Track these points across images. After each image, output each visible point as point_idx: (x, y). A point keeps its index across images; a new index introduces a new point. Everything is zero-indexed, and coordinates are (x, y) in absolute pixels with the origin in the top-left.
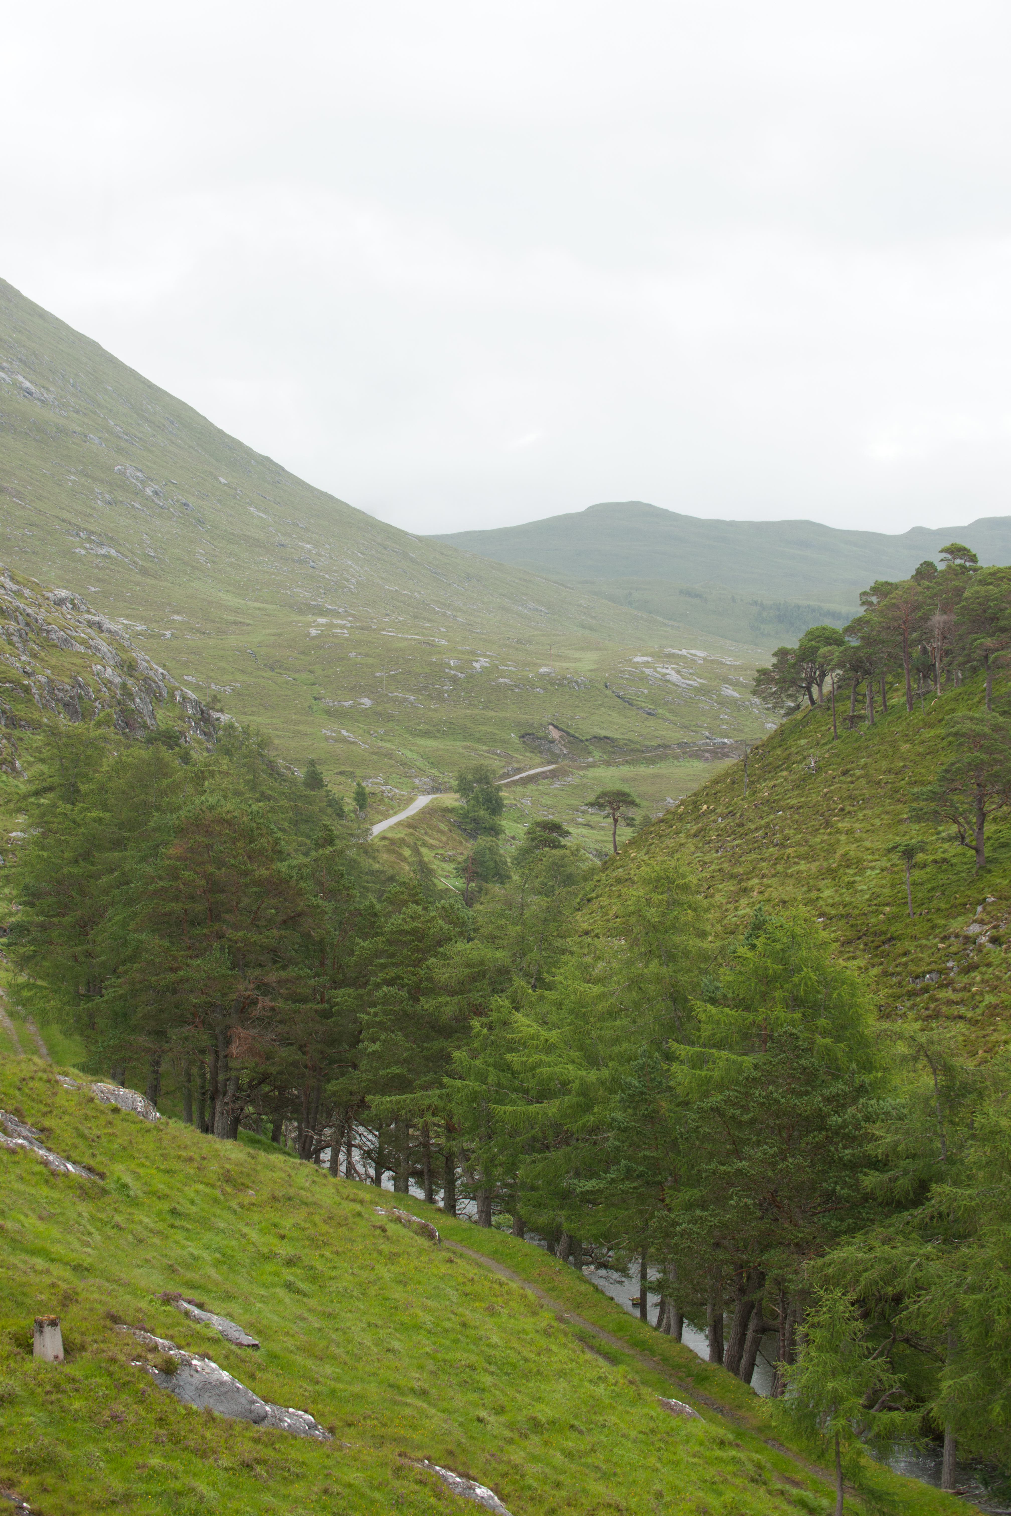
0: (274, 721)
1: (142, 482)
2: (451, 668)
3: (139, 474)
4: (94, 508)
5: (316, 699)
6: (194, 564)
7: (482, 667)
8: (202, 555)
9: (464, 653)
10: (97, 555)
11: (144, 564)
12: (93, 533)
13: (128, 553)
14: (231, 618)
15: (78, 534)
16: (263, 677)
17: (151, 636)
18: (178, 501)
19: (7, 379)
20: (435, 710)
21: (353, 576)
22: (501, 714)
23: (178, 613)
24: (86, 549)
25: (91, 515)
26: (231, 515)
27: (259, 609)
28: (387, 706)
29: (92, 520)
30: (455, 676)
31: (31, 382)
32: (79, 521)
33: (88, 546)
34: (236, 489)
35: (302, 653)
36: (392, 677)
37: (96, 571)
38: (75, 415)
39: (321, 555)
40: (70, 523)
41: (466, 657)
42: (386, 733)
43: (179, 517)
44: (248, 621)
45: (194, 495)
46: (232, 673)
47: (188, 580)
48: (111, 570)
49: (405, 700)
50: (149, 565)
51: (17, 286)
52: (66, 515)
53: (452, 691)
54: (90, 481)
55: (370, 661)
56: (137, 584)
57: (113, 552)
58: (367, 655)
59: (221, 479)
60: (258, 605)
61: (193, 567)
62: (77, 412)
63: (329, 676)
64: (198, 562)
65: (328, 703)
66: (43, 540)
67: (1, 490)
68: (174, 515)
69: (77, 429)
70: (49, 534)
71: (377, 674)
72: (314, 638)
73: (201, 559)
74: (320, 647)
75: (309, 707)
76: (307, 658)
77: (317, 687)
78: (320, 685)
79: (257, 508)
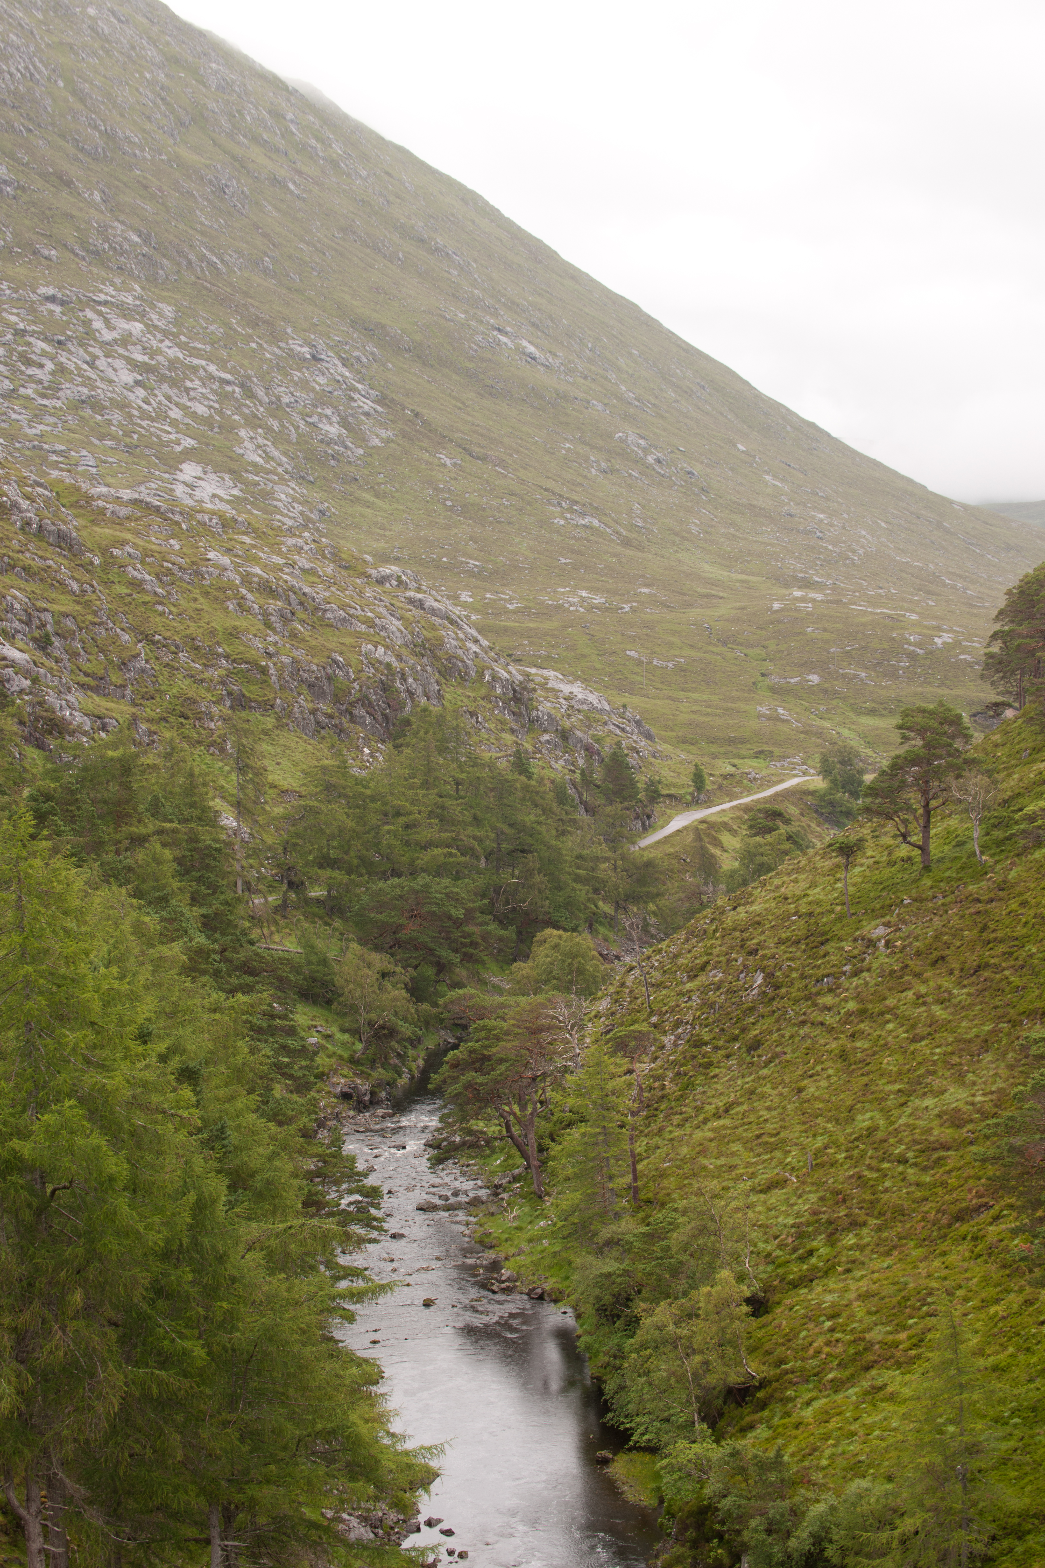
0: (712, 697)
1: (645, 450)
2: (910, 644)
3: (641, 442)
4: (585, 477)
5: (763, 675)
6: (685, 534)
7: (944, 643)
8: (696, 525)
9: (928, 628)
10: (577, 525)
11: (629, 535)
12: (577, 502)
13: (611, 523)
14: (705, 591)
15: (559, 504)
16: (713, 653)
17: (607, 609)
18: (682, 469)
19: (510, 344)
20: (886, 688)
21: (862, 547)
23: (647, 585)
24: (566, 519)
25: (580, 484)
26: (741, 484)
27: (742, 581)
28: (836, 683)
29: (579, 489)
30: (914, 651)
31: (536, 347)
32: (564, 491)
33: (568, 516)
34: (754, 457)
35: (760, 628)
36: (846, 653)
37: (572, 542)
38: (582, 381)
39: (831, 525)
40: (552, 492)
41: (929, 632)
42: (828, 711)
43: (681, 486)
44: (721, 594)
45: (702, 463)
46: (681, 648)
47: (676, 551)
48: (588, 541)
49: (856, 677)
50: (635, 535)
51: (554, 247)
52: (551, 484)
53: (908, 668)
54: (587, 448)
55: (827, 636)
56: (615, 555)
57: (596, 523)
58: (825, 630)
59: (741, 447)
60: (743, 577)
61: (682, 537)
62: (585, 378)
63: (781, 652)
64: (690, 532)
65: (775, 679)
66: (521, 510)
67: (484, 459)
68: (675, 484)
69: (581, 395)
70: (529, 503)
71: (832, 650)
72: (776, 611)
73: (695, 530)
74: (779, 622)
75: (754, 683)
76: (764, 632)
77: (767, 663)
78: (771, 661)
79: (775, 477)
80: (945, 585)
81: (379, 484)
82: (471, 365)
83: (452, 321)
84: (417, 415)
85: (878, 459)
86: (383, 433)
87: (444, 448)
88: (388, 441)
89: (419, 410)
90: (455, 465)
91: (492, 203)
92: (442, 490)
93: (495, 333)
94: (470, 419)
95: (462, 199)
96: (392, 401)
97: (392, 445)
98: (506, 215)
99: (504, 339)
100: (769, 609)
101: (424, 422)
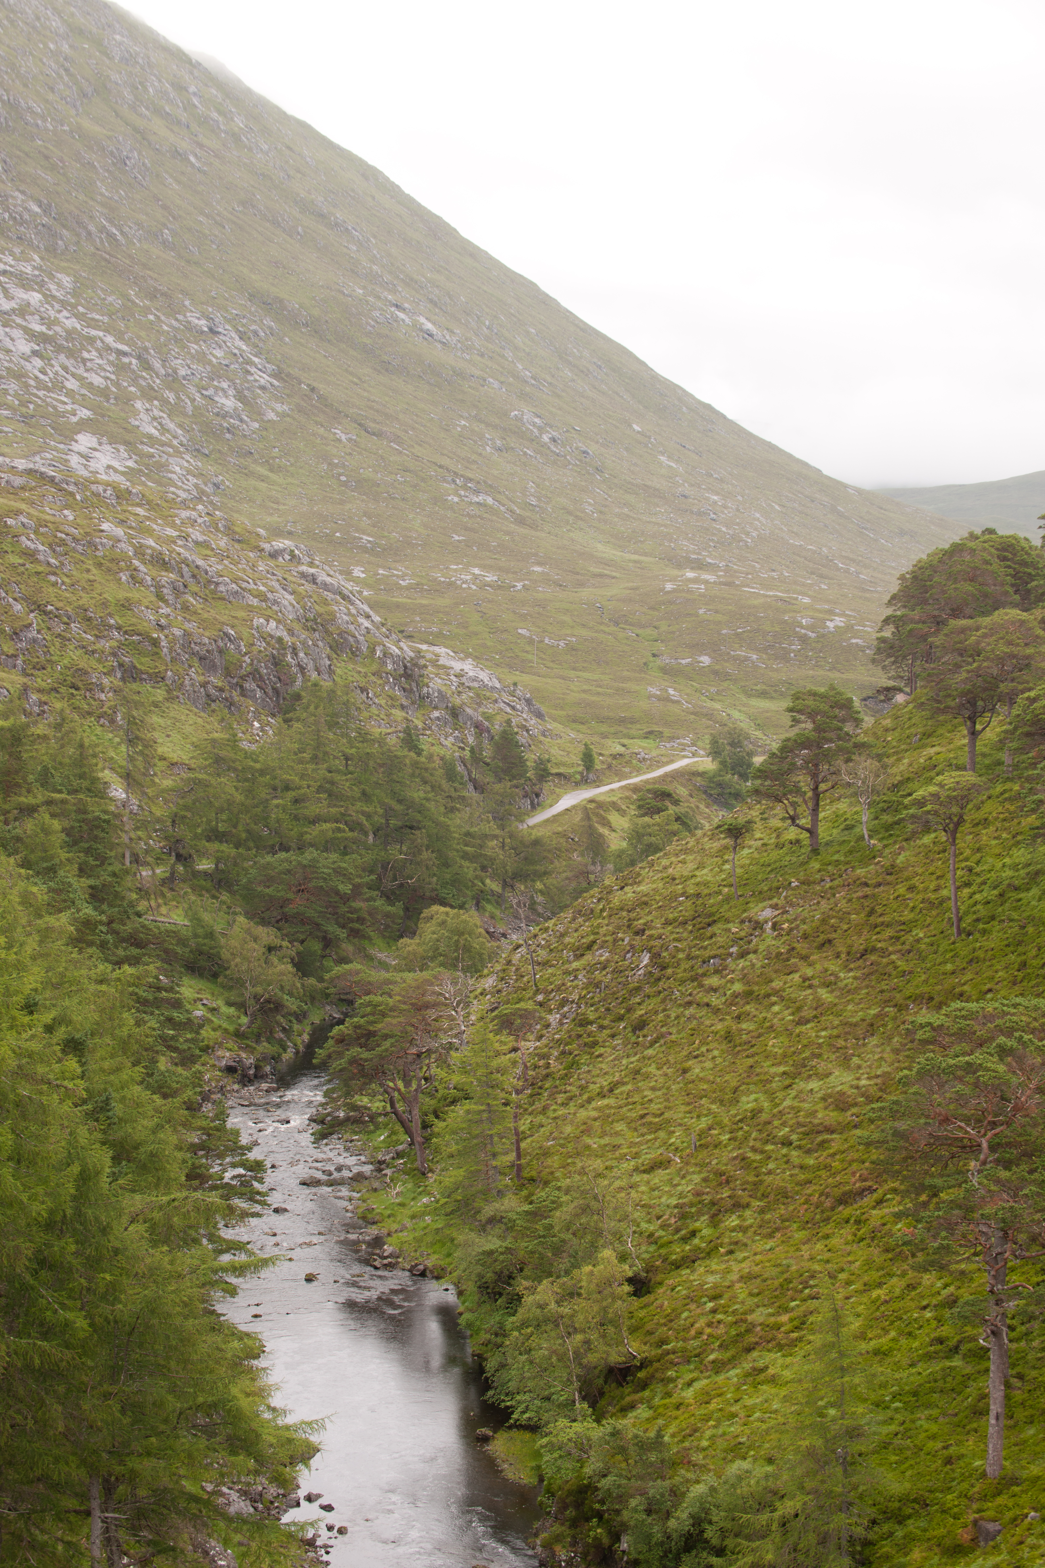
0: (603, 677)
1: (540, 429)
2: (802, 627)
3: (537, 420)
4: (480, 454)
5: (654, 655)
6: (579, 514)
7: (836, 627)
8: (590, 504)
9: (820, 611)
10: (471, 503)
11: (523, 513)
12: (471, 480)
13: (506, 501)
14: (597, 571)
15: (454, 481)
16: (604, 632)
17: (500, 587)
18: (577, 448)
19: (407, 320)
20: (777, 670)
21: (756, 529)
22: (844, 676)
23: (540, 564)
24: (460, 496)
25: (475, 462)
26: (635, 464)
27: (635, 562)
28: (727, 664)
29: (474, 467)
30: (805, 635)
31: (434, 323)
32: (459, 468)
33: (463, 493)
34: (650, 437)
35: (652, 608)
36: (737, 635)
37: (466, 519)
38: (479, 358)
39: (725, 507)
40: (447, 469)
41: (821, 616)
42: (718, 693)
43: (576, 465)
44: (614, 574)
45: (597, 442)
47: (569, 531)
48: (482, 519)
49: (747, 659)
50: (528, 514)
51: (453, 225)
52: (445, 461)
53: (799, 651)
54: (483, 426)
55: (719, 617)
56: (508, 533)
57: (490, 501)
58: (717, 612)
59: (636, 428)
60: (635, 557)
61: (576, 516)
62: (482, 355)
63: (673, 633)
64: (583, 512)
65: (666, 660)
66: (415, 486)
67: (379, 434)
68: (570, 463)
69: (478, 373)
70: (423, 480)
71: (724, 632)
72: (668, 592)
73: (589, 509)
74: (672, 603)
75: (645, 664)
76: (656, 613)
77: (659, 643)
78: (662, 641)
79: (670, 457)
80: (839, 569)
81: (274, 458)
82: (368, 341)
83: (350, 296)
84: (313, 390)
85: (773, 442)
86: (279, 407)
87: (340, 423)
88: (283, 415)
89: (315, 384)
90: (350, 440)
91: (392, 179)
92: (336, 466)
93: (393, 309)
94: (366, 394)
95: (364, 175)
96: (289, 375)
97: (288, 419)
98: (407, 191)
99: (401, 315)
100: (662, 590)
101: (320, 397)
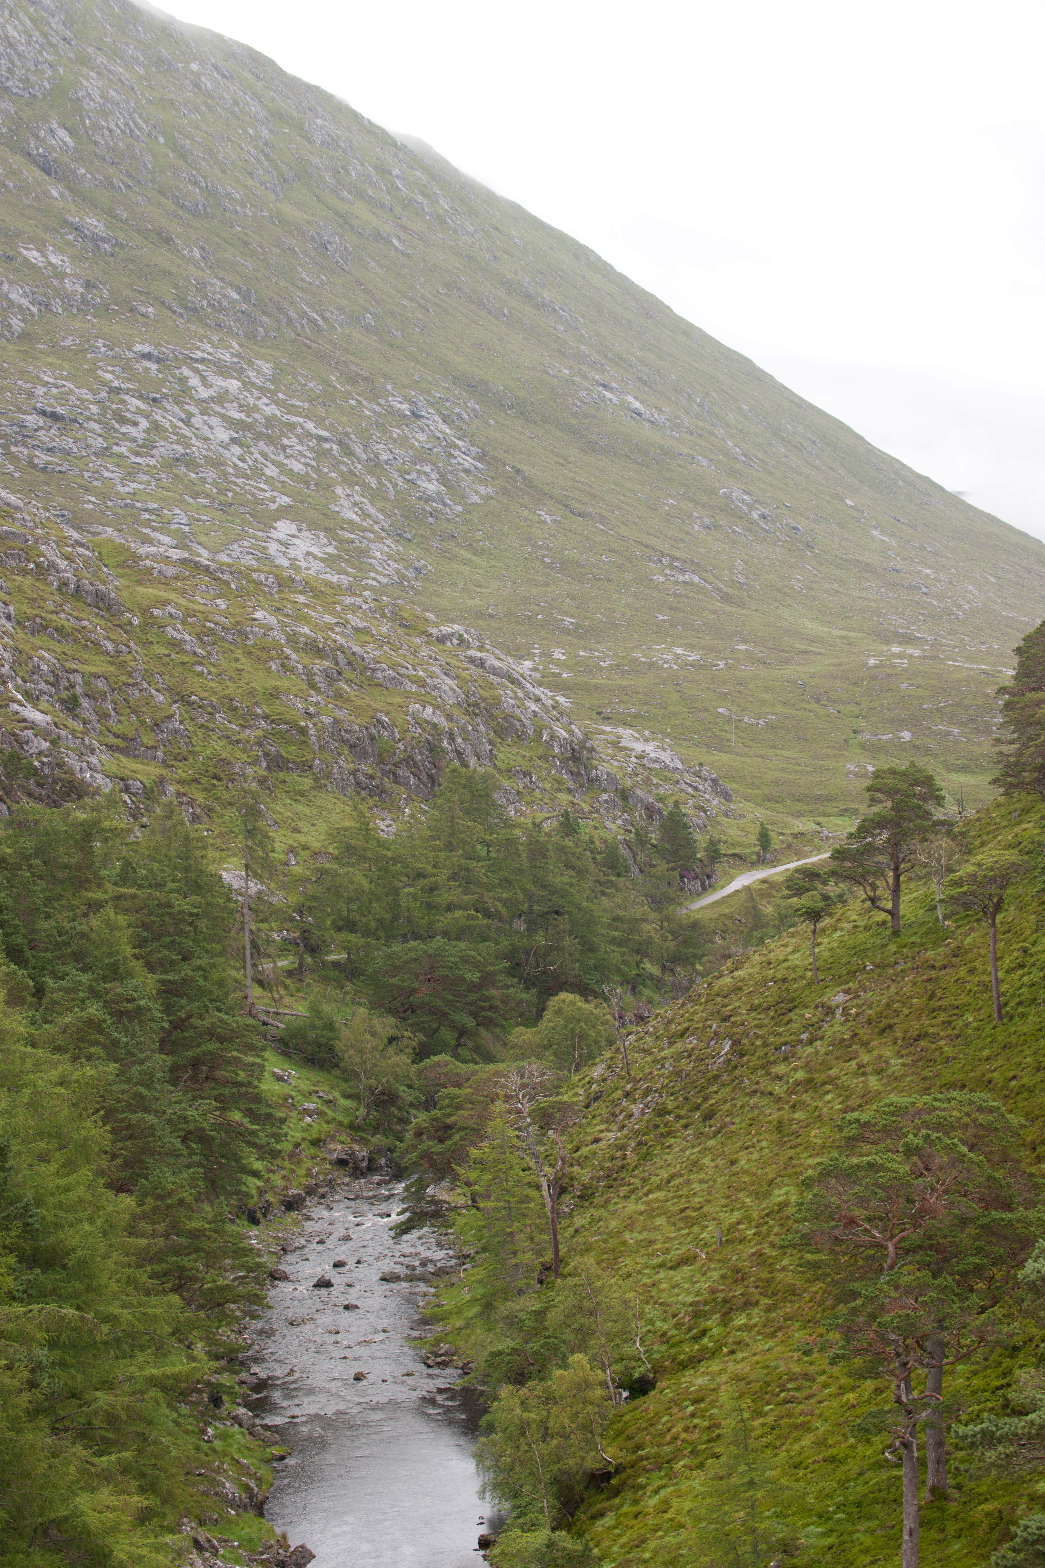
0: (802, 755)
3: (746, 497)
4: (688, 533)
5: (855, 732)
6: (787, 590)
8: (799, 581)
10: (677, 582)
11: (730, 591)
12: (677, 559)
13: (712, 579)
14: (803, 647)
15: (660, 561)
16: (805, 709)
17: (701, 667)
18: (787, 525)
19: (615, 400)
20: (978, 744)
21: (968, 602)
23: (744, 642)
24: (666, 575)
25: (682, 541)
26: (847, 539)
27: (842, 637)
28: (928, 739)
29: (681, 545)
31: (642, 402)
32: (666, 547)
33: (668, 572)
34: (863, 512)
35: (855, 684)
36: (940, 710)
37: (671, 599)
38: (688, 436)
39: (938, 580)
40: (653, 549)
43: (786, 542)
44: (819, 650)
45: (808, 518)
47: (776, 608)
48: (688, 598)
49: (948, 733)
50: (736, 592)
51: (667, 302)
52: (652, 541)
54: (691, 504)
55: (921, 692)
56: (714, 612)
57: (696, 579)
58: (919, 686)
59: (849, 502)
60: (843, 633)
61: (785, 593)
62: (692, 433)
63: (875, 708)
64: (792, 588)
65: (866, 736)
66: (620, 566)
67: (584, 515)
68: (779, 540)
69: (685, 451)
71: (925, 706)
72: (872, 668)
73: (797, 585)
74: (874, 678)
75: (845, 741)
76: (858, 689)
77: (860, 720)
78: (863, 717)
79: (883, 532)
81: (477, 541)
82: (574, 422)
83: (556, 377)
84: (518, 471)
85: (993, 514)
86: (483, 490)
87: (545, 505)
88: (488, 498)
89: (519, 466)
90: (555, 521)
91: (604, 257)
92: (541, 547)
93: (600, 389)
94: (571, 475)
95: (574, 255)
96: (493, 457)
97: (492, 502)
98: (619, 270)
99: (609, 395)
100: (865, 665)
101: (525, 479)
